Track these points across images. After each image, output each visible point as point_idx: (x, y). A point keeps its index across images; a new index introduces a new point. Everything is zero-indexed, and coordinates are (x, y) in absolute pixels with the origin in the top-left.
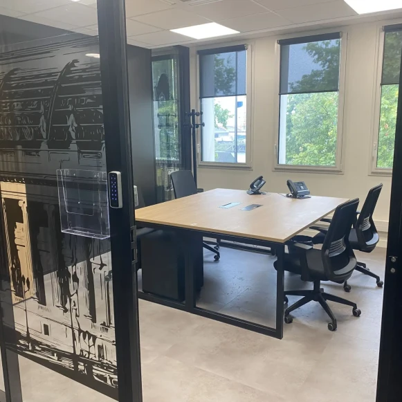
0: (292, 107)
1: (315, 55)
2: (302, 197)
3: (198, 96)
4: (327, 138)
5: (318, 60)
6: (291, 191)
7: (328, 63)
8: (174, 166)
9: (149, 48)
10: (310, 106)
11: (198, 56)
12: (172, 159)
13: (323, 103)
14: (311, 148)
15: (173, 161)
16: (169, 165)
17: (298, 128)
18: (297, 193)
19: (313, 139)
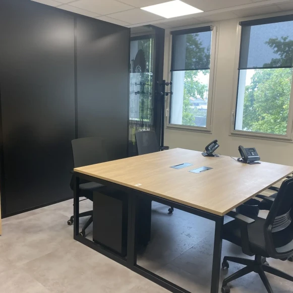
0: (255, 86)
1: (274, 47)
2: (252, 162)
3: (170, 69)
4: (282, 111)
5: (277, 51)
6: (242, 156)
7: (285, 54)
8: (146, 126)
9: (129, 27)
10: (269, 85)
11: (171, 36)
12: (145, 120)
13: (281, 83)
14: (268, 117)
15: (146, 122)
16: (142, 124)
17: (259, 102)
18: (248, 158)
19: (271, 111)
